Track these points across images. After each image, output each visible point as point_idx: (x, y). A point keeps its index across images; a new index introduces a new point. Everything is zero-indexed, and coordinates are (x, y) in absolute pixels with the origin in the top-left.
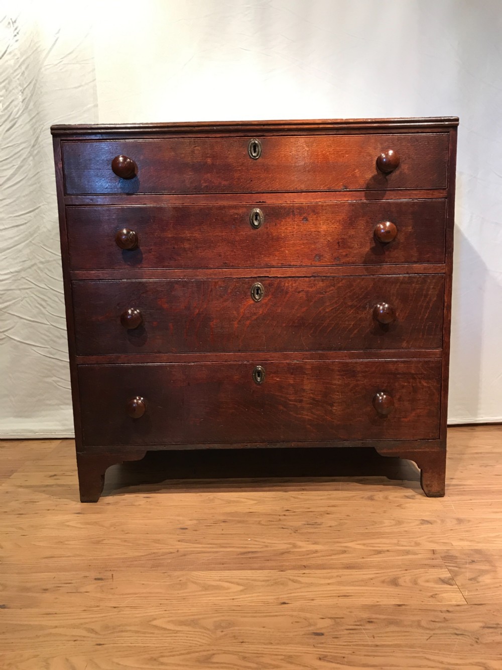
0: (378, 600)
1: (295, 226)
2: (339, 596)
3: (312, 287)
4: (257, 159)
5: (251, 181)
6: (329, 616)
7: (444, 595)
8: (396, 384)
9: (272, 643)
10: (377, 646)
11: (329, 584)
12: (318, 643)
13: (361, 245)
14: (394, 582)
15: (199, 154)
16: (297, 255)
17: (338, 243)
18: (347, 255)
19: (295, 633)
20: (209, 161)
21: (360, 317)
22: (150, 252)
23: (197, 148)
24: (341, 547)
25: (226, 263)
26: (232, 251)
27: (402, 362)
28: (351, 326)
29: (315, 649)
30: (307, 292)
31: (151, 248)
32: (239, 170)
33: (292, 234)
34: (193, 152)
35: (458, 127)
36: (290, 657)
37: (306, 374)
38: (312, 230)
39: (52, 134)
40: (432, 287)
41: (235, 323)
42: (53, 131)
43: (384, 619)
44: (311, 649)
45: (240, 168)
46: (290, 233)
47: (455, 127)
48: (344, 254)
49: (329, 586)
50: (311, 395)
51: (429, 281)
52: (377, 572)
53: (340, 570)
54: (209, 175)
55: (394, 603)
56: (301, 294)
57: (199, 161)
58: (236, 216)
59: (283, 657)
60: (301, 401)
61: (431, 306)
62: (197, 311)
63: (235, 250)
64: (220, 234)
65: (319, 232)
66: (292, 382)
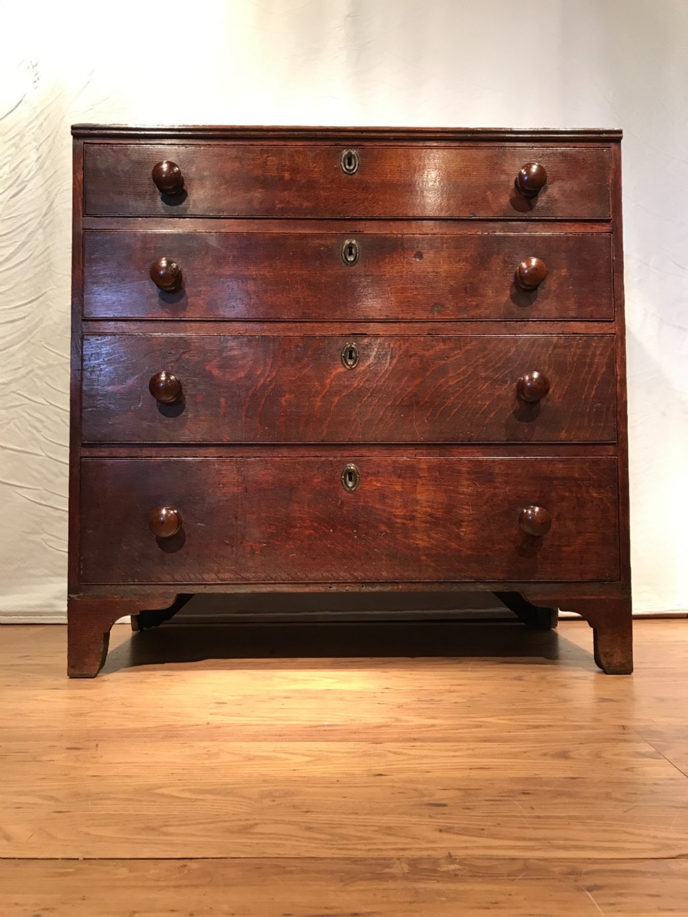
0: (537, 773)
1: (405, 265)
2: (471, 769)
3: (428, 350)
4: (354, 173)
5: (344, 202)
6: (456, 787)
7: (646, 769)
8: (553, 494)
9: (357, 813)
10: (539, 817)
11: (454, 756)
12: (437, 814)
13: (497, 292)
14: (564, 755)
15: (273, 165)
16: (407, 304)
17: (465, 289)
18: (477, 305)
19: (398, 804)
20: (287, 175)
21: (497, 394)
22: (199, 296)
23: (270, 158)
24: (475, 721)
25: (305, 313)
26: (316, 296)
27: (560, 461)
28: (486, 406)
29: (430, 820)
30: (422, 357)
31: (200, 289)
32: (328, 188)
33: (400, 274)
34: (265, 163)
35: (622, 141)
36: (390, 828)
37: (420, 478)
38: (428, 270)
39: (72, 134)
40: (599, 352)
41: (318, 399)
42: (74, 131)
43: (549, 791)
44: (426, 820)
45: (329, 186)
46: (398, 273)
47: (618, 141)
48: (474, 303)
49: (454, 758)
50: (428, 509)
51: (594, 344)
52: (533, 745)
53: (472, 743)
54: (286, 193)
55: (564, 776)
56: (412, 360)
57: (273, 174)
58: (322, 249)
59: (376, 828)
60: (412, 518)
61: (599, 379)
62: (262, 380)
63: (319, 296)
64: (299, 272)
65: (437, 273)
66: (399, 488)
